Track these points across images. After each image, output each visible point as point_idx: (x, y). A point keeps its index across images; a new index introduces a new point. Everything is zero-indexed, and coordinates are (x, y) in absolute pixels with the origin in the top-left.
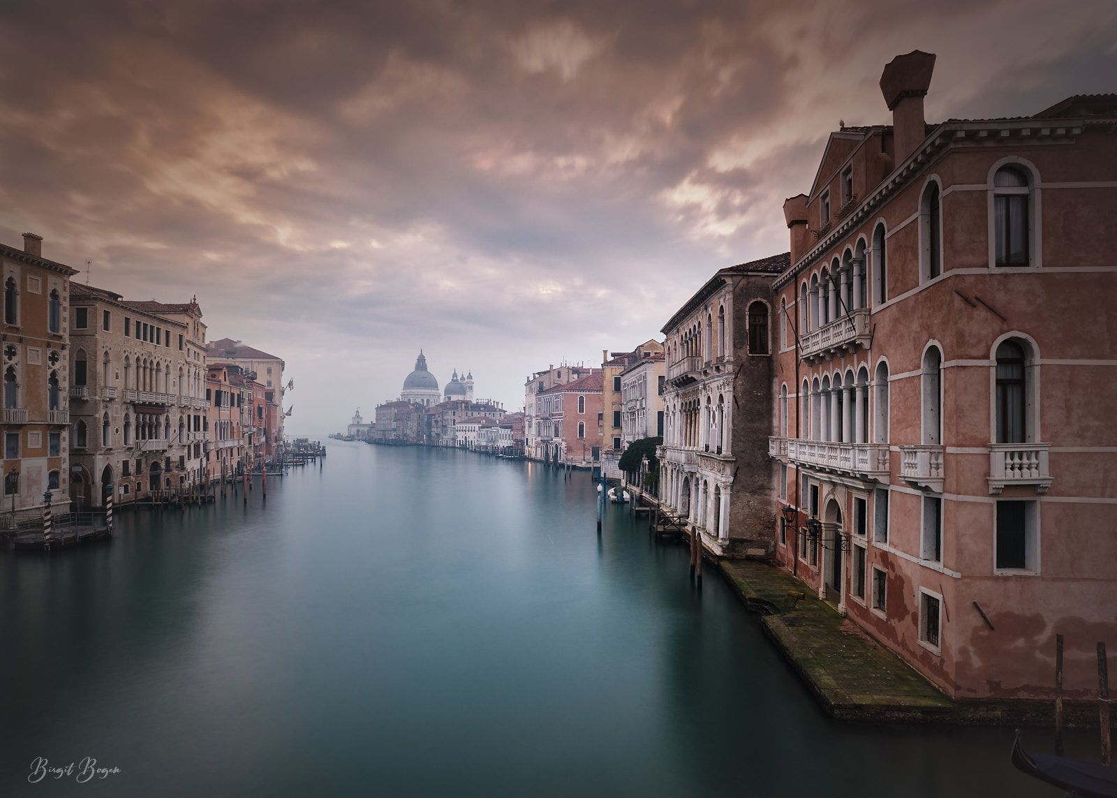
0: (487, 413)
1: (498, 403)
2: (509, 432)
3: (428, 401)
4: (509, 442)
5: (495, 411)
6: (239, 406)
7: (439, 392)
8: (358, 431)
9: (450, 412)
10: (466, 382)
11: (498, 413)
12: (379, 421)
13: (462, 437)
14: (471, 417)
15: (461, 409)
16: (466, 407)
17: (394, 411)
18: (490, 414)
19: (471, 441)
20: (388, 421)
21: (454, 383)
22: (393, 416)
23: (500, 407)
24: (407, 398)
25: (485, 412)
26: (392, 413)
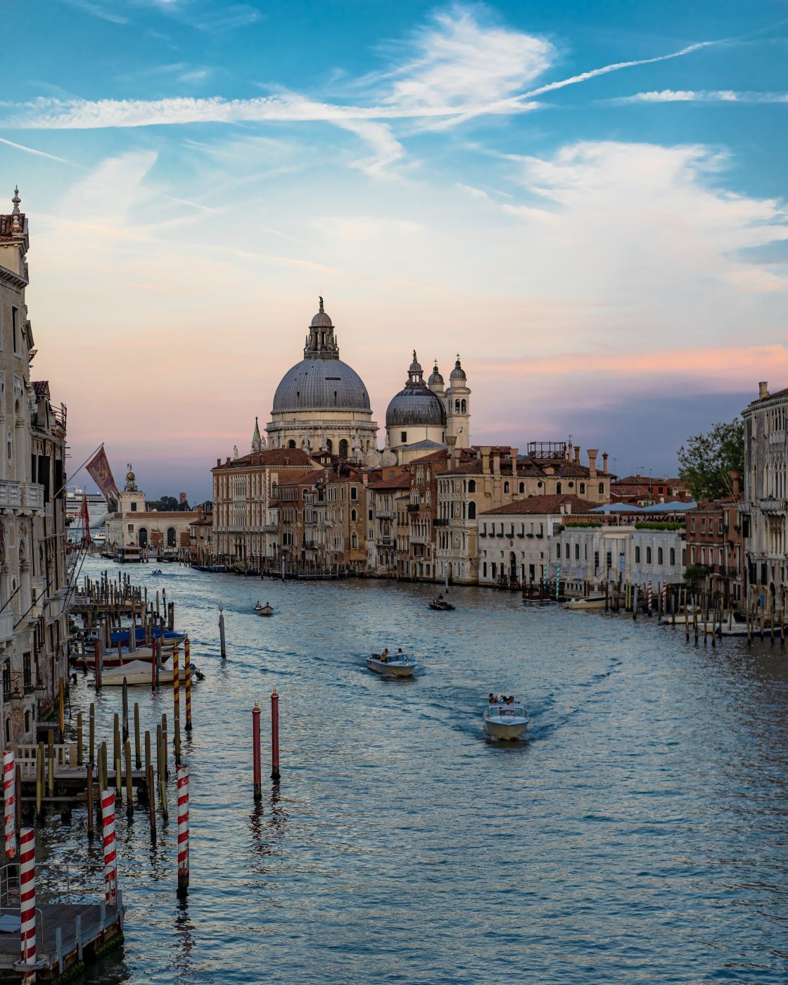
0: (564, 483)
1: (592, 455)
2: (672, 543)
5: (587, 476)
7: (373, 418)
9: (459, 483)
10: (448, 389)
11: (595, 482)
12: (225, 506)
13: (502, 552)
14: (521, 497)
15: (489, 471)
16: (506, 468)
17: (270, 476)
18: (571, 485)
19: (532, 567)
20: (253, 505)
21: (415, 391)
22: (268, 491)
23: (599, 464)
24: (285, 436)
25: (558, 481)
26: (265, 483)
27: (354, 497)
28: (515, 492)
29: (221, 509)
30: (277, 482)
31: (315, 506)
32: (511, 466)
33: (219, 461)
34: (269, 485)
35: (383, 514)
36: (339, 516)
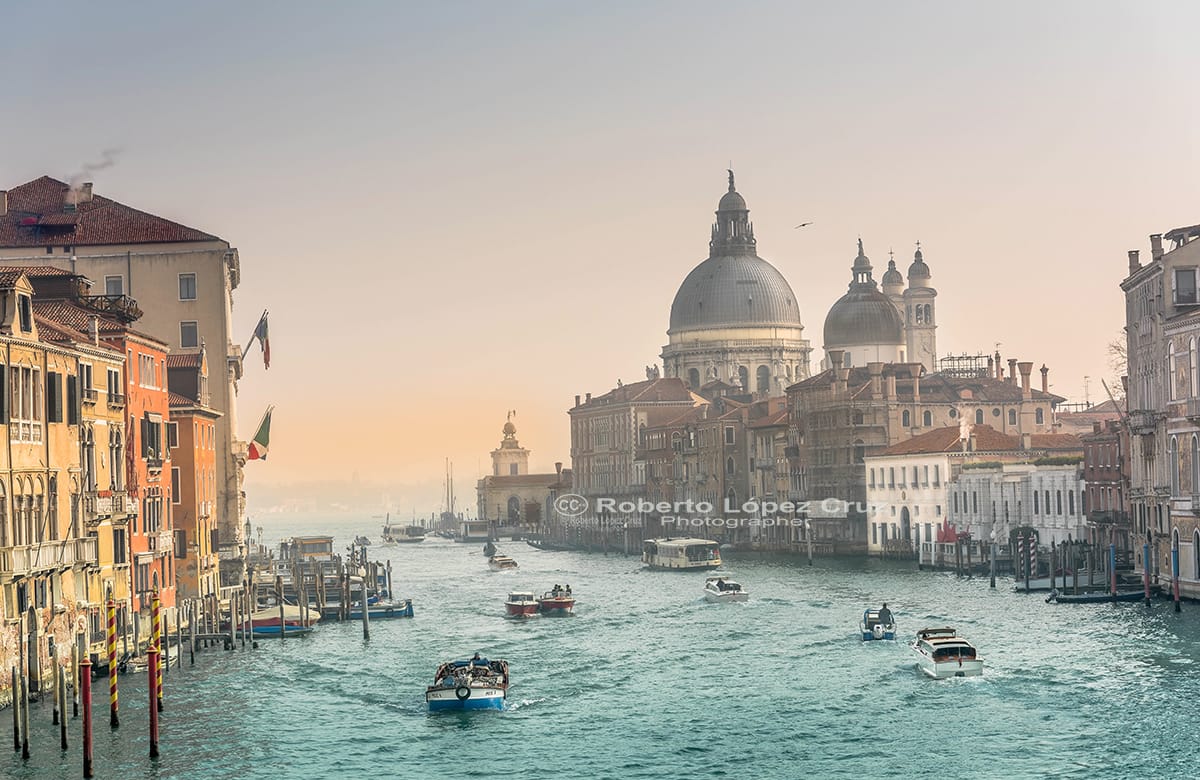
0: (987, 411)
1: (1026, 368)
2: (1071, 484)
3: (764, 373)
4: (1073, 522)
5: (1019, 400)
6: (73, 418)
7: (805, 335)
8: (513, 500)
10: (906, 291)
11: (1030, 408)
12: (585, 459)
13: (893, 508)
14: (924, 430)
15: (881, 396)
16: (904, 391)
17: (636, 417)
18: (996, 412)
19: (928, 526)
20: (617, 457)
21: (861, 295)
22: (634, 437)
23: (1035, 383)
24: (685, 364)
25: (977, 408)
26: (630, 426)
27: (730, 439)
28: (917, 425)
29: (581, 466)
30: (646, 425)
31: (684, 455)
32: (912, 389)
33: (578, 398)
34: (636, 428)
35: (764, 463)
36: (712, 466)
